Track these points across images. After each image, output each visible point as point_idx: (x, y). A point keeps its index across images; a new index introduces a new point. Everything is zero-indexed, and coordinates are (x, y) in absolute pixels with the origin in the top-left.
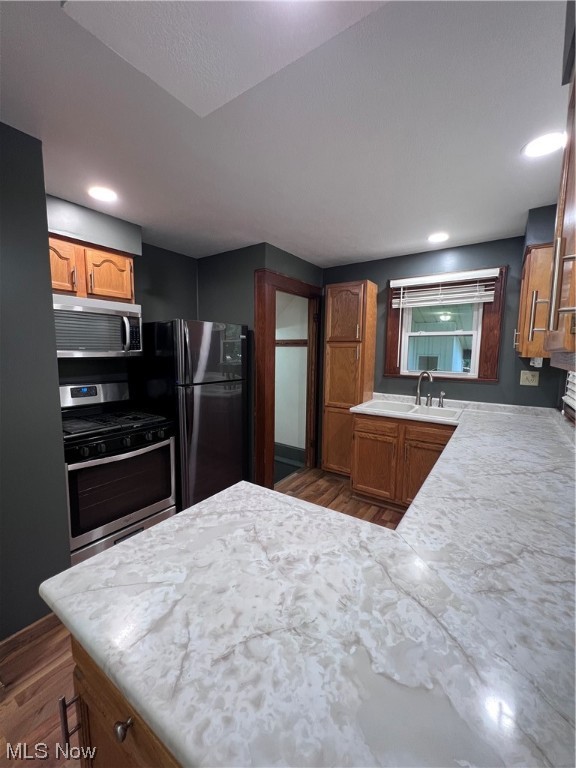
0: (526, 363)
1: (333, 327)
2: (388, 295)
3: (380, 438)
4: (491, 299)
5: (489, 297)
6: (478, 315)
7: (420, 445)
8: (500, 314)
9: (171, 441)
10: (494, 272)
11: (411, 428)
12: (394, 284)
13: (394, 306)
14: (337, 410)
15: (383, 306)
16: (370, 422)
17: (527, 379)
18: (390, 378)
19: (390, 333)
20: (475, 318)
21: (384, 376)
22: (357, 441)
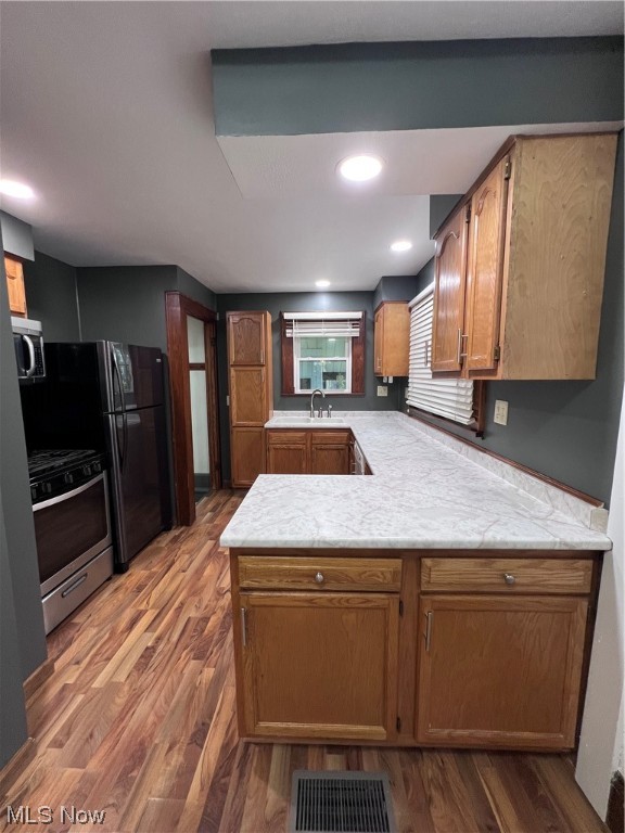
0: (379, 380)
1: (237, 352)
2: (282, 325)
3: (292, 447)
4: (357, 335)
5: (356, 333)
6: (348, 346)
7: (323, 447)
8: (363, 347)
9: (103, 475)
10: (359, 315)
11: (315, 434)
12: (287, 316)
13: (288, 335)
14: (244, 429)
15: (278, 334)
16: (282, 435)
17: (382, 392)
18: (287, 397)
19: (284, 358)
20: (347, 347)
21: (282, 396)
22: (272, 453)
